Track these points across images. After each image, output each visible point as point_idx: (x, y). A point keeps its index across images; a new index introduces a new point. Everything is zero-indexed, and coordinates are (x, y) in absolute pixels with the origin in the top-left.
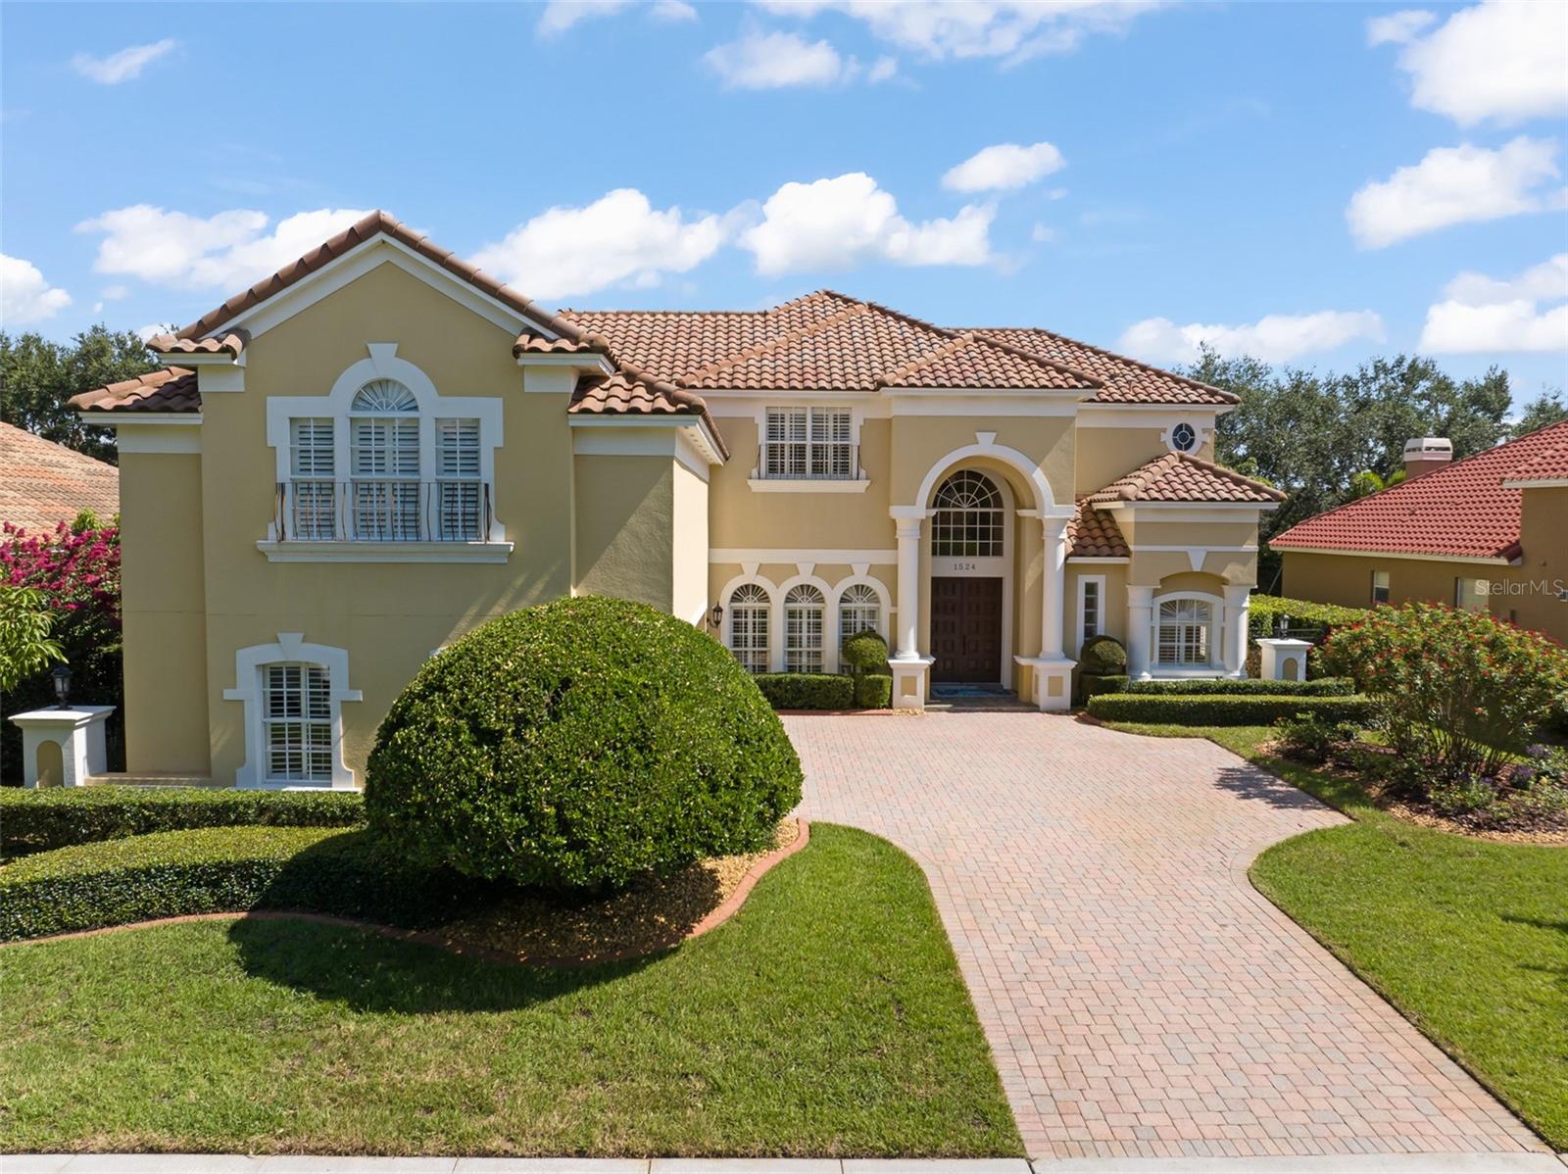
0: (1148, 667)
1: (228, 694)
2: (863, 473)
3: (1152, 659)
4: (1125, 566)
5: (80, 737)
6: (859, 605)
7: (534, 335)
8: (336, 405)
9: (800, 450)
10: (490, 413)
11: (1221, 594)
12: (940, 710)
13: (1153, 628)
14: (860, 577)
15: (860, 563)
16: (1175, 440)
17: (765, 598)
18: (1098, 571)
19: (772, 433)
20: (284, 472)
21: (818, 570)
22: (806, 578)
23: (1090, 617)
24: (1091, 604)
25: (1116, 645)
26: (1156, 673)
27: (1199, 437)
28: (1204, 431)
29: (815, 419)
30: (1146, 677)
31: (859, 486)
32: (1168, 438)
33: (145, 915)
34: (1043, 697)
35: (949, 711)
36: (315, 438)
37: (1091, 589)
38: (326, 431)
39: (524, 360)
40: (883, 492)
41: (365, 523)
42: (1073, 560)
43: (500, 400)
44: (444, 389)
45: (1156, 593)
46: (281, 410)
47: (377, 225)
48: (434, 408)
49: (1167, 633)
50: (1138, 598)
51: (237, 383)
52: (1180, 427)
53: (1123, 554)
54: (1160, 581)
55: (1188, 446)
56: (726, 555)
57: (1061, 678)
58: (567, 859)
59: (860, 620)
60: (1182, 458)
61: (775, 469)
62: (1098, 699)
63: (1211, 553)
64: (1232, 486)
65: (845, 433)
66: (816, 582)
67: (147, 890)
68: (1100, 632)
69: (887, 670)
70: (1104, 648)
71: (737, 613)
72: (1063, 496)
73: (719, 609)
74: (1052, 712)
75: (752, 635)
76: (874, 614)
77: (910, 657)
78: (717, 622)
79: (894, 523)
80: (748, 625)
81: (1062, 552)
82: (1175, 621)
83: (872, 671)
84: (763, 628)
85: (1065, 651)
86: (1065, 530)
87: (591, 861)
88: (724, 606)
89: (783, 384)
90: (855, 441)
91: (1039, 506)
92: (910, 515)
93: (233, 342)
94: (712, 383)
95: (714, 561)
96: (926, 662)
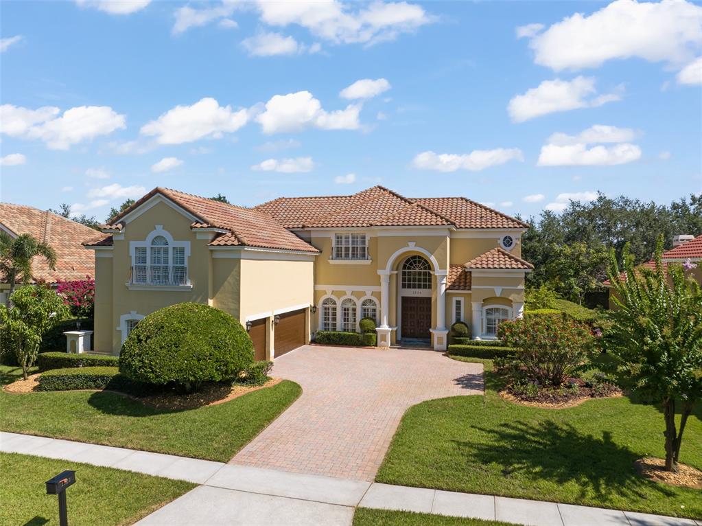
0: (480, 333)
1: (118, 329)
2: (369, 257)
3: (482, 331)
4: (470, 294)
5: (81, 340)
6: (369, 306)
7: (197, 222)
8: (147, 244)
9: (347, 249)
10: (187, 245)
11: (511, 306)
12: (395, 348)
13: (482, 319)
14: (369, 296)
16: (504, 243)
17: (335, 303)
18: (460, 295)
19: (338, 243)
20: (134, 264)
21: (353, 293)
22: (349, 296)
23: (458, 314)
24: (458, 308)
25: (463, 325)
26: (484, 337)
27: (514, 241)
28: (516, 239)
29: (353, 237)
30: (478, 339)
31: (369, 262)
32: (501, 242)
33: (77, 388)
34: (436, 345)
35: (398, 348)
36: (142, 252)
37: (458, 303)
38: (144, 251)
39: (194, 230)
40: (376, 265)
41: (154, 278)
42: (448, 291)
43: (189, 242)
44: (175, 239)
45: (483, 305)
46: (133, 245)
47: (157, 191)
48: (172, 243)
49: (489, 322)
50: (475, 306)
51: (122, 238)
52: (506, 238)
53: (470, 289)
54: (484, 300)
55: (510, 245)
56: (320, 287)
57: (442, 338)
58: (151, 375)
59: (370, 312)
60: (499, 251)
61: (338, 256)
62: (450, 346)
63: (503, 289)
64: (513, 262)
65: (364, 242)
66: (353, 298)
67: (77, 381)
68: (462, 320)
69: (375, 332)
70: (458, 326)
71: (325, 309)
72: (443, 267)
73: (315, 307)
74: (438, 351)
75: (330, 316)
76: (375, 310)
77: (385, 327)
78: (314, 312)
79: (379, 276)
80: (329, 313)
81: (443, 288)
82: (493, 317)
83: (368, 332)
84: (334, 314)
85: (446, 327)
86: (445, 279)
87: (157, 377)
88: (320, 306)
89: (339, 225)
90: (367, 246)
91: (434, 271)
92: (384, 273)
93: (120, 226)
94: (315, 225)
95: (317, 289)
96: (391, 329)
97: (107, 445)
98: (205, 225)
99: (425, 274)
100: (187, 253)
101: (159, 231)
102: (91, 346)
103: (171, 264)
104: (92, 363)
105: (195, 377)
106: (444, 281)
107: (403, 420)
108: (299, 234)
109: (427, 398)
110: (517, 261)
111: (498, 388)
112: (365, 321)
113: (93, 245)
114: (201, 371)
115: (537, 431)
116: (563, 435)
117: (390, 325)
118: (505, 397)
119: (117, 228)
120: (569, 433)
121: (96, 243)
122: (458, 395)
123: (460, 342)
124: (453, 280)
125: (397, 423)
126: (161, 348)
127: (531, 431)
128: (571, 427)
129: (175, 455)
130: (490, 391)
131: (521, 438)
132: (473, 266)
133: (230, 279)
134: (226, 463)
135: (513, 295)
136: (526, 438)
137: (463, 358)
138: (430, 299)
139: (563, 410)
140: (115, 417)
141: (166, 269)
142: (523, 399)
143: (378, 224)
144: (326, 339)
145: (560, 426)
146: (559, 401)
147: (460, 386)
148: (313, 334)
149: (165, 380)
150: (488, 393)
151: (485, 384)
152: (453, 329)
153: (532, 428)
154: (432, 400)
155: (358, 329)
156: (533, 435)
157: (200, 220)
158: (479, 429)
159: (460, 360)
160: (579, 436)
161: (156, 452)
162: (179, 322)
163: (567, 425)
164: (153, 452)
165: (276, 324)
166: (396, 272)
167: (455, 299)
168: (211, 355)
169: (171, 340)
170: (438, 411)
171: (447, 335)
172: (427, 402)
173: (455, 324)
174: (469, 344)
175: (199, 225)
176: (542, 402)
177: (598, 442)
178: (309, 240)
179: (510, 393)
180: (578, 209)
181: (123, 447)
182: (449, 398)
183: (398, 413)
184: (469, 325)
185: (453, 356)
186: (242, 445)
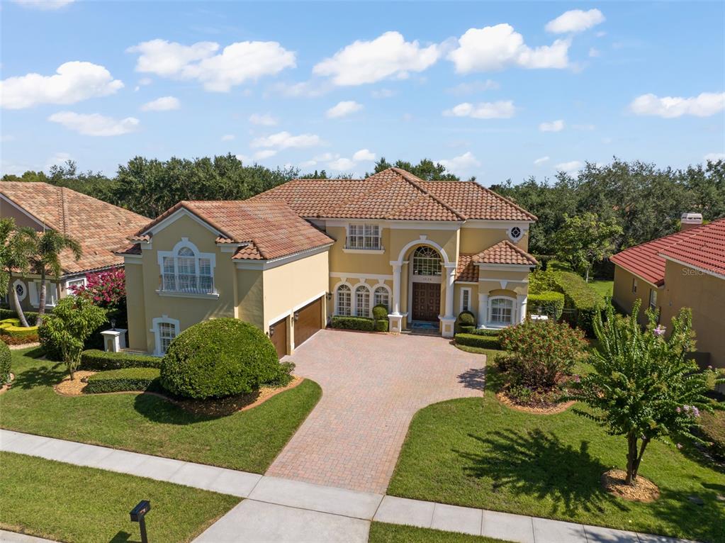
0: (485, 321)
1: (151, 330)
2: (382, 247)
3: (487, 320)
4: (477, 285)
5: (117, 339)
6: (382, 294)
7: (221, 237)
9: (361, 238)
10: (212, 257)
11: (516, 298)
12: (405, 333)
13: (488, 309)
14: (381, 284)
15: (381, 279)
17: (349, 290)
18: (467, 286)
19: (351, 232)
20: (162, 272)
21: (366, 281)
22: (362, 283)
23: (466, 302)
24: (466, 298)
25: (470, 315)
26: (488, 326)
27: (522, 232)
28: (524, 230)
29: (367, 227)
30: (484, 327)
31: (381, 252)
32: (509, 233)
33: (120, 390)
34: (444, 332)
36: (169, 261)
37: (466, 292)
38: (172, 261)
39: (218, 245)
40: (388, 256)
42: (456, 282)
43: (214, 255)
44: (201, 250)
45: (489, 296)
46: (161, 254)
48: (198, 255)
49: (494, 311)
50: (482, 297)
51: (150, 248)
52: (514, 229)
53: (477, 281)
54: (490, 292)
55: (517, 236)
56: (335, 275)
57: (450, 326)
58: (192, 392)
59: (382, 299)
60: (506, 244)
61: (353, 245)
62: (457, 335)
63: (508, 283)
64: (519, 257)
65: (377, 233)
66: (366, 285)
67: (121, 384)
68: (469, 309)
69: (388, 319)
70: (464, 316)
71: (340, 294)
72: (452, 259)
73: (330, 294)
74: (446, 338)
75: (345, 302)
76: (387, 297)
77: (396, 314)
78: (330, 298)
79: (392, 267)
80: (344, 299)
81: (452, 279)
82: (498, 307)
83: (381, 319)
84: (349, 300)
85: (454, 314)
86: (454, 271)
87: (197, 393)
88: (335, 292)
89: (353, 216)
90: (380, 236)
91: (444, 262)
92: (397, 264)
93: (147, 237)
94: (329, 215)
95: (332, 276)
96: (402, 316)
97: (160, 456)
98: (229, 241)
99: (435, 261)
100: (213, 265)
101: (185, 242)
102: (126, 343)
103: (198, 274)
104: (131, 364)
105: (230, 392)
106: (453, 273)
107: (411, 427)
108: (314, 222)
109: (433, 401)
110: (523, 255)
111: (496, 388)
112: (378, 308)
113: (122, 253)
114: (235, 386)
115: (526, 440)
116: (547, 445)
117: (401, 312)
118: (502, 400)
119: (145, 240)
120: (552, 443)
121: (125, 251)
122: (461, 397)
123: (466, 331)
124: (462, 271)
125: (406, 430)
126: (198, 368)
127: (520, 441)
128: (555, 437)
129: (219, 466)
130: (490, 393)
131: (511, 448)
132: (481, 260)
133: (253, 289)
134: (263, 475)
135: (517, 288)
136: (515, 448)
137: (468, 348)
138: (439, 286)
139: (551, 416)
140: (162, 425)
141: (194, 278)
142: (517, 403)
143: (391, 217)
144: (341, 324)
145: (546, 435)
146: (548, 405)
147: (463, 384)
148: (328, 318)
149: (204, 396)
150: (488, 395)
151: (485, 383)
152: (460, 318)
153: (521, 438)
154: (437, 403)
155: (371, 315)
156: (522, 445)
157: (224, 235)
158: (476, 438)
159: (465, 351)
160: (561, 446)
161: (203, 464)
162: (214, 343)
163: (552, 434)
164: (200, 463)
165: (295, 321)
166: (407, 262)
167: (463, 289)
168: (242, 371)
169: (207, 360)
170: (442, 416)
171: (455, 323)
172: (432, 405)
173: (462, 313)
174: (475, 334)
175: (223, 241)
176: (533, 407)
177: (575, 453)
178: (323, 228)
179: (507, 395)
180: (594, 172)
181: (174, 459)
182: (452, 400)
183: (407, 418)
184: (475, 314)
185: (459, 346)
186: (274, 456)
